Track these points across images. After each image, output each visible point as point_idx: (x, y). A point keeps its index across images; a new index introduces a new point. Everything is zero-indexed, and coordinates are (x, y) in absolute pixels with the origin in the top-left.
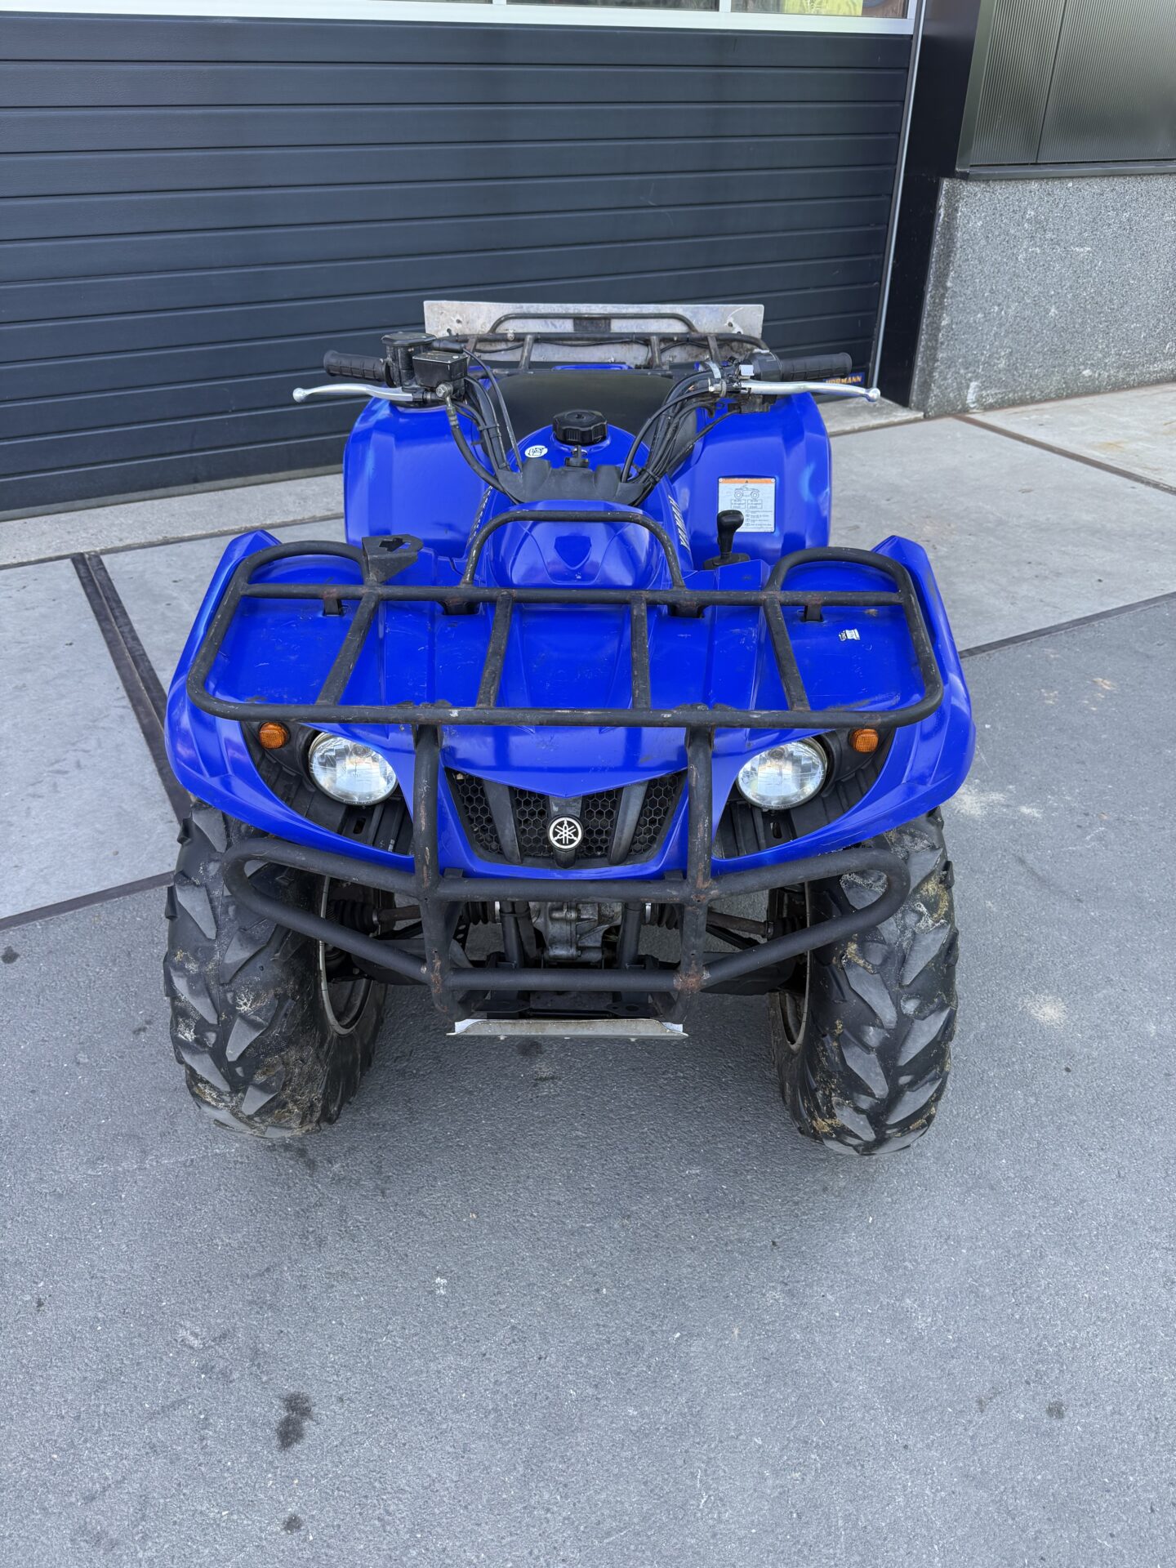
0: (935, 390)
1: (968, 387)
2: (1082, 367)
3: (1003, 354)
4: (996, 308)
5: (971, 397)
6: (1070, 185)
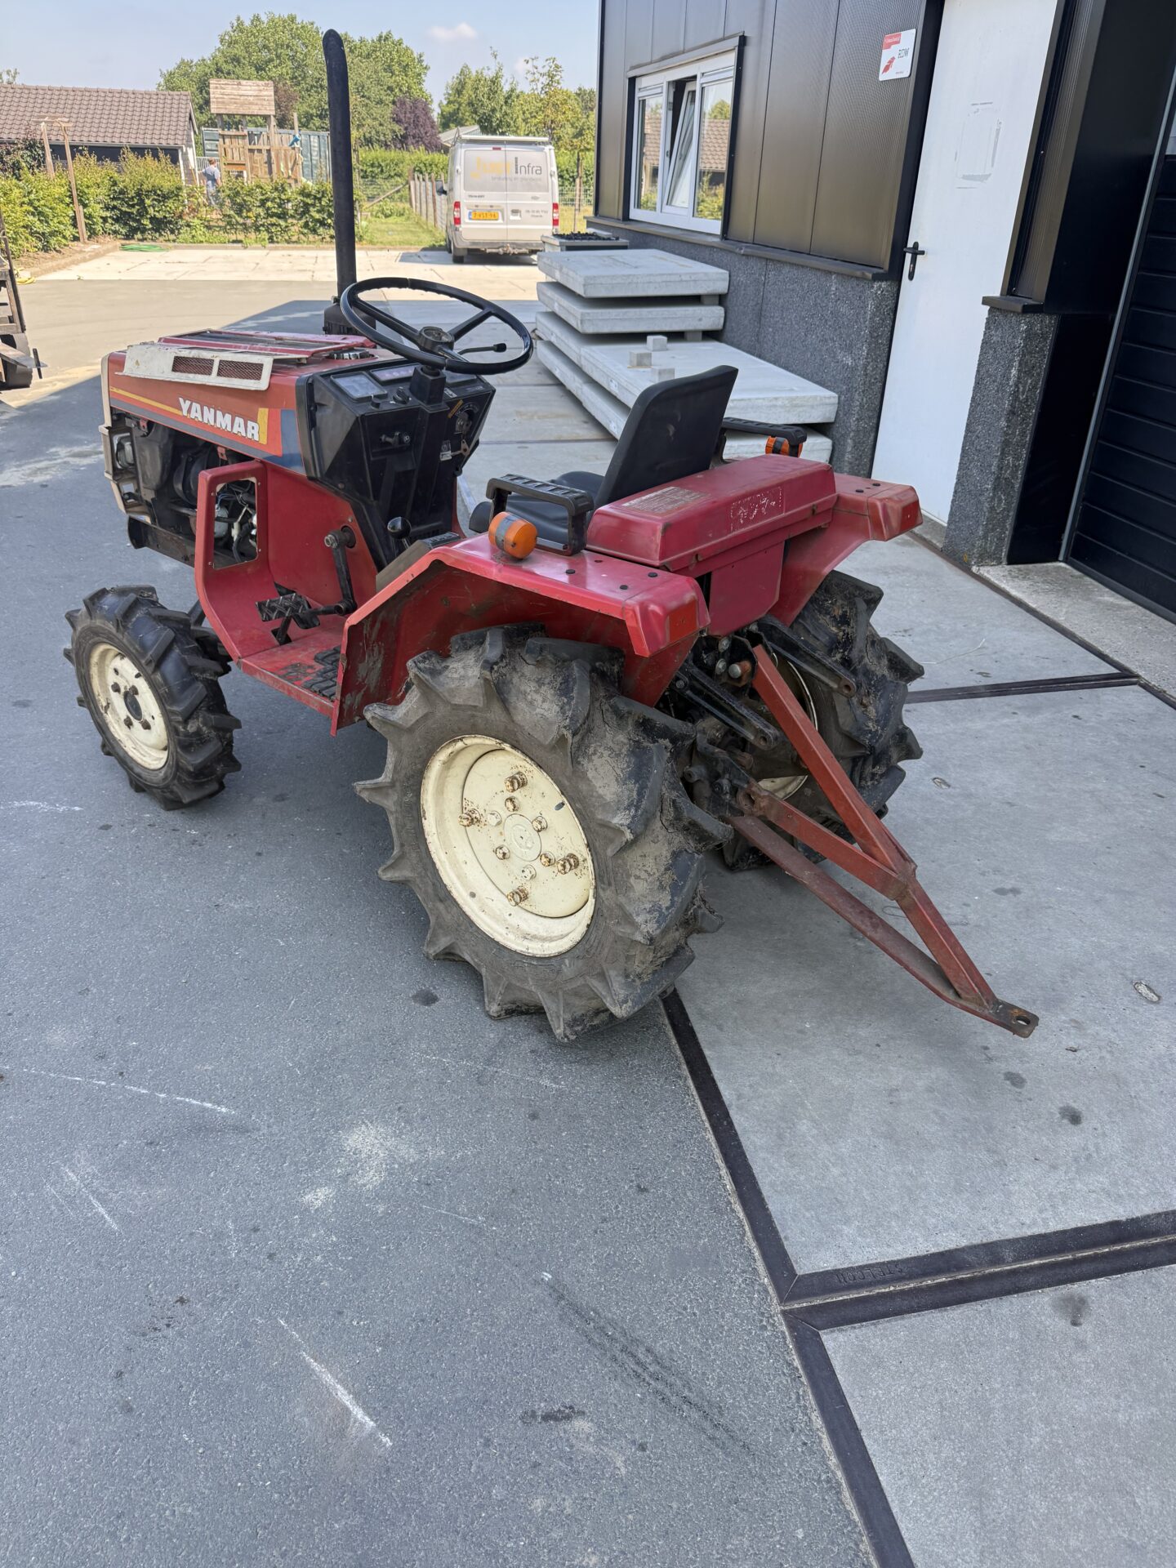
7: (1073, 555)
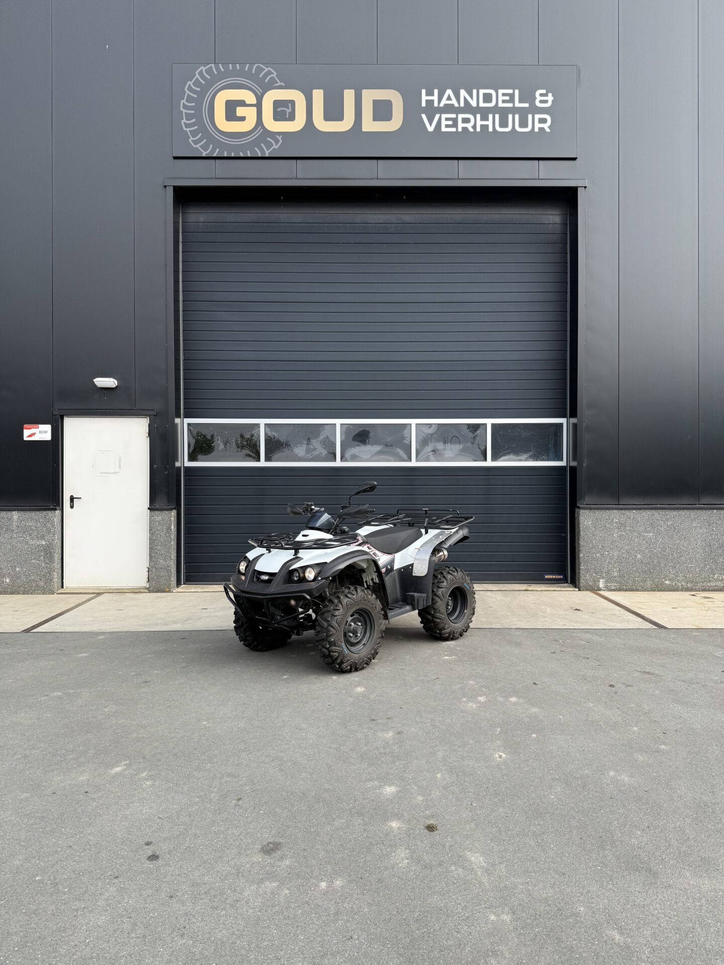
0: (582, 581)
1: (599, 581)
2: (663, 580)
3: (615, 570)
4: (607, 553)
5: (601, 584)
6: (634, 511)
7: (186, 582)
